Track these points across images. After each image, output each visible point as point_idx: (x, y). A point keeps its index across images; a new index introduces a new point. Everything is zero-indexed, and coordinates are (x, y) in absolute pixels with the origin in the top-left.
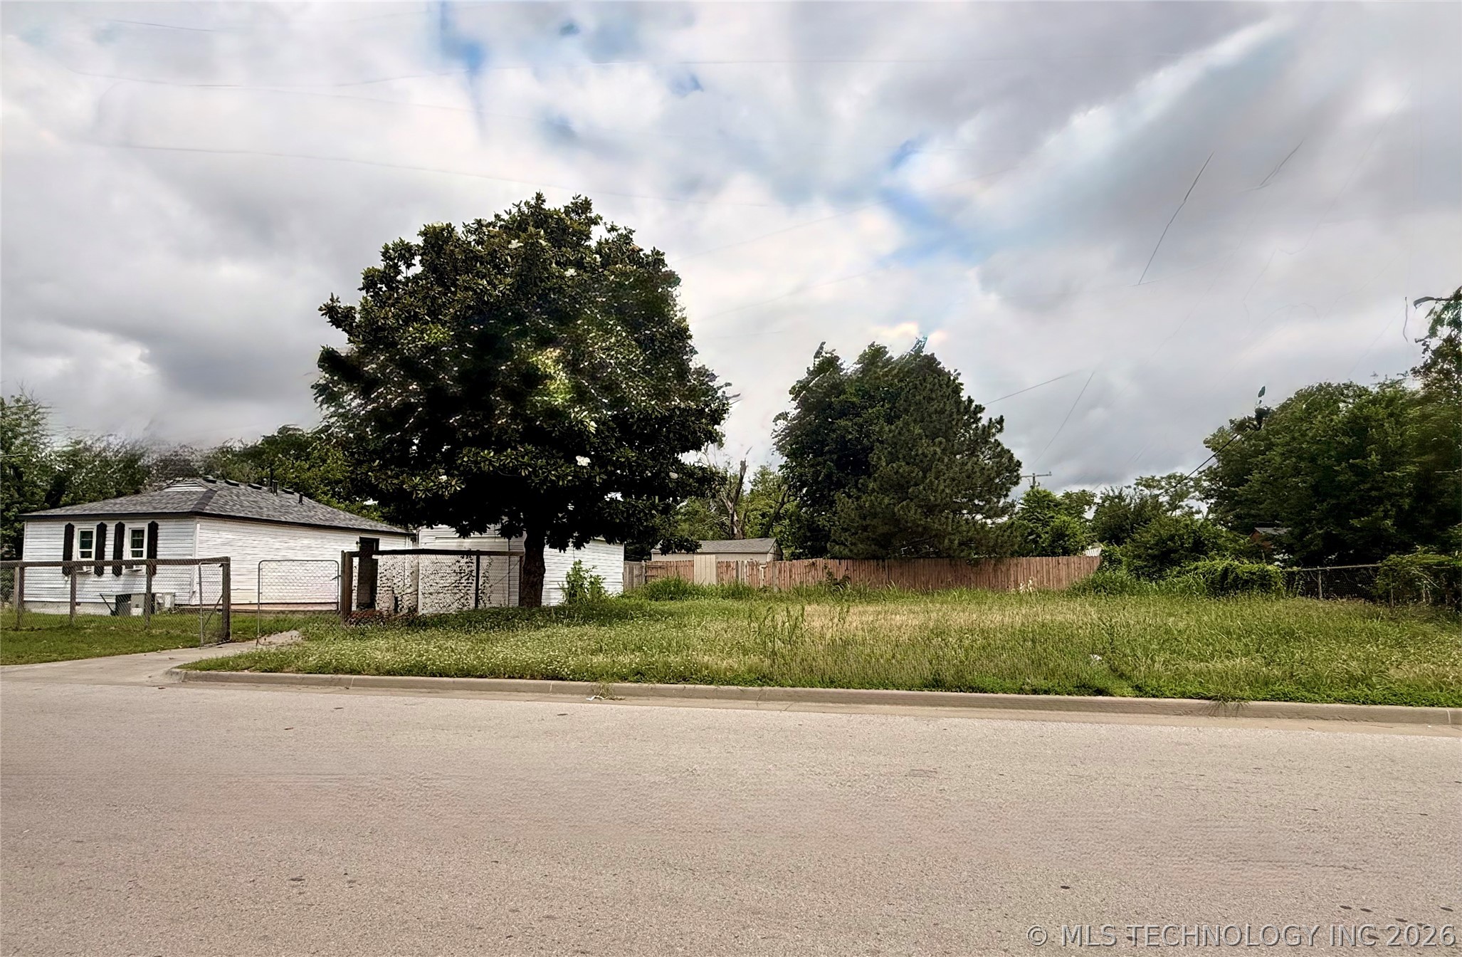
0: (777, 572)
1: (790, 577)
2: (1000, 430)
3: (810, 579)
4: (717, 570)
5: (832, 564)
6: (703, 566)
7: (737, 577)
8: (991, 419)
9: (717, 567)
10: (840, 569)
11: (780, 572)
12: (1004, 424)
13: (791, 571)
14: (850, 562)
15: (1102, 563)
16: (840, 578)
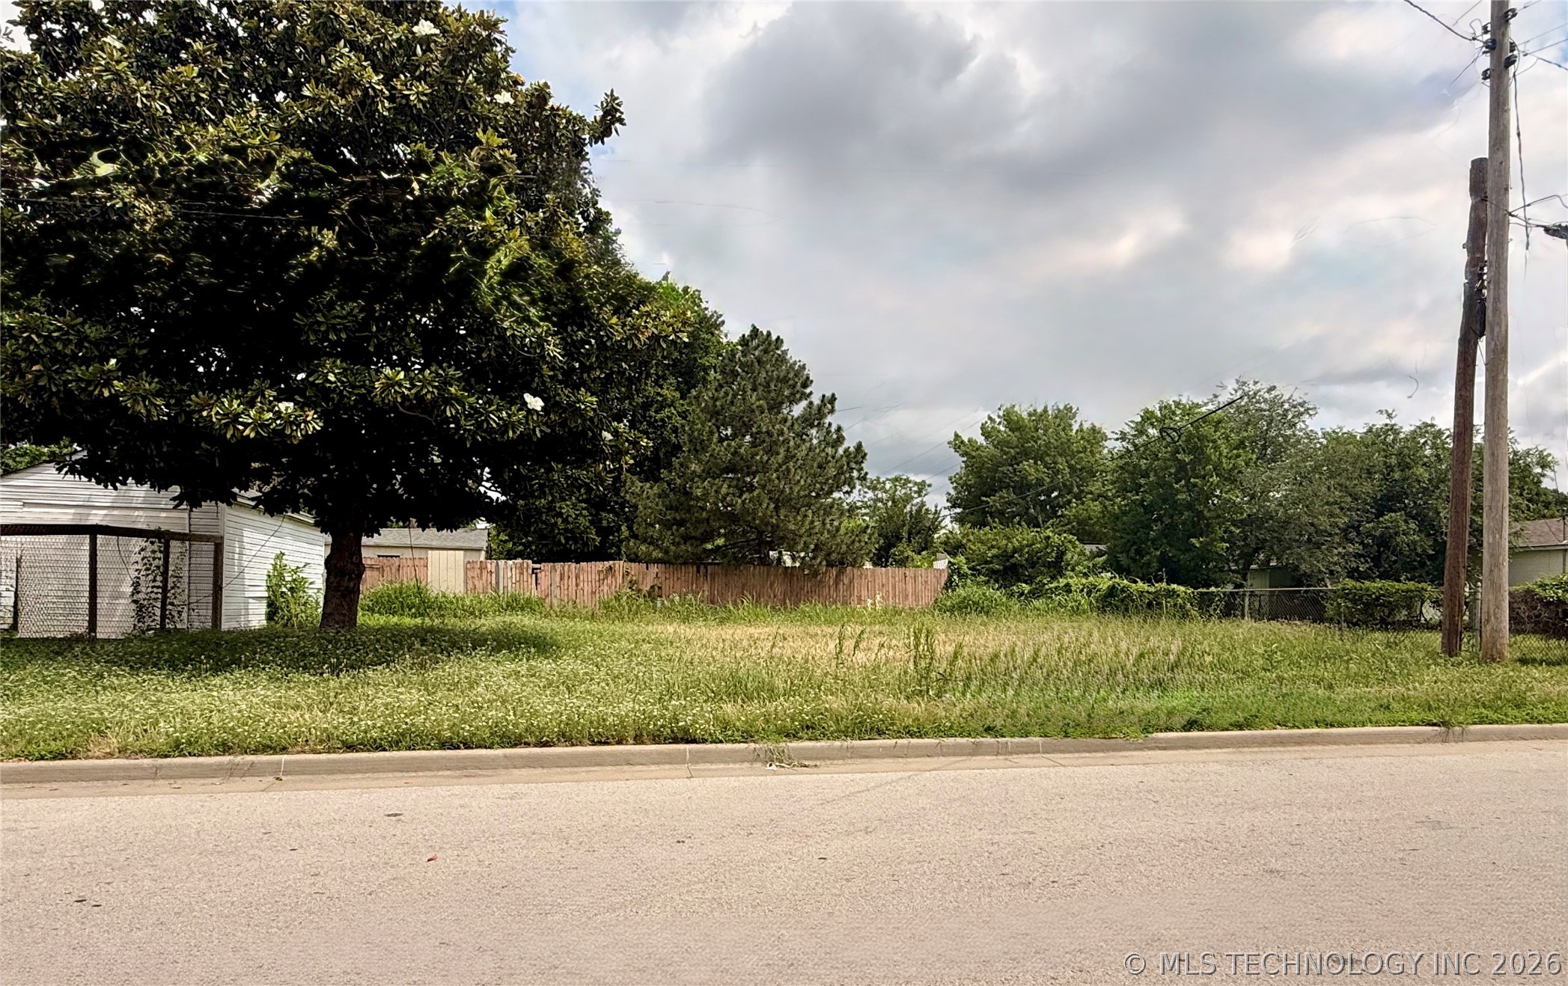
0: (558, 579)
1: (577, 585)
2: (832, 411)
3: (606, 588)
4: (466, 574)
5: (634, 568)
6: (443, 566)
7: (497, 583)
8: (824, 396)
9: (466, 570)
10: (650, 575)
11: (562, 579)
12: (837, 403)
13: (577, 577)
14: (661, 566)
15: (950, 576)
16: (646, 588)
